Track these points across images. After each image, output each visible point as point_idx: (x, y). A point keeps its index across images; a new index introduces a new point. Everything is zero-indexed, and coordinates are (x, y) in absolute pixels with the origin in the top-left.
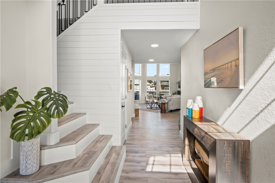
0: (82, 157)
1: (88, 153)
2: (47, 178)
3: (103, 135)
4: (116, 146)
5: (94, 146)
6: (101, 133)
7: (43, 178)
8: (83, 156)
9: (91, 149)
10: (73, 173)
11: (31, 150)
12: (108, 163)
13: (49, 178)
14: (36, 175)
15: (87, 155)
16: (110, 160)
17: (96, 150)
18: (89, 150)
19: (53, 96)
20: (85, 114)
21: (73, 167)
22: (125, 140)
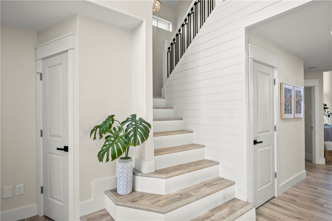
0: (173, 197)
1: (182, 195)
2: (126, 204)
3: (223, 179)
4: (239, 200)
5: (196, 189)
6: (221, 176)
7: (124, 203)
8: (174, 195)
9: (189, 192)
10: (147, 210)
11: (122, 172)
12: (208, 218)
13: (127, 204)
14: (125, 197)
15: (179, 196)
16: (214, 214)
17: (194, 194)
18: (186, 191)
19: (135, 123)
20: (204, 146)
21: (153, 204)
22: (274, 197)
